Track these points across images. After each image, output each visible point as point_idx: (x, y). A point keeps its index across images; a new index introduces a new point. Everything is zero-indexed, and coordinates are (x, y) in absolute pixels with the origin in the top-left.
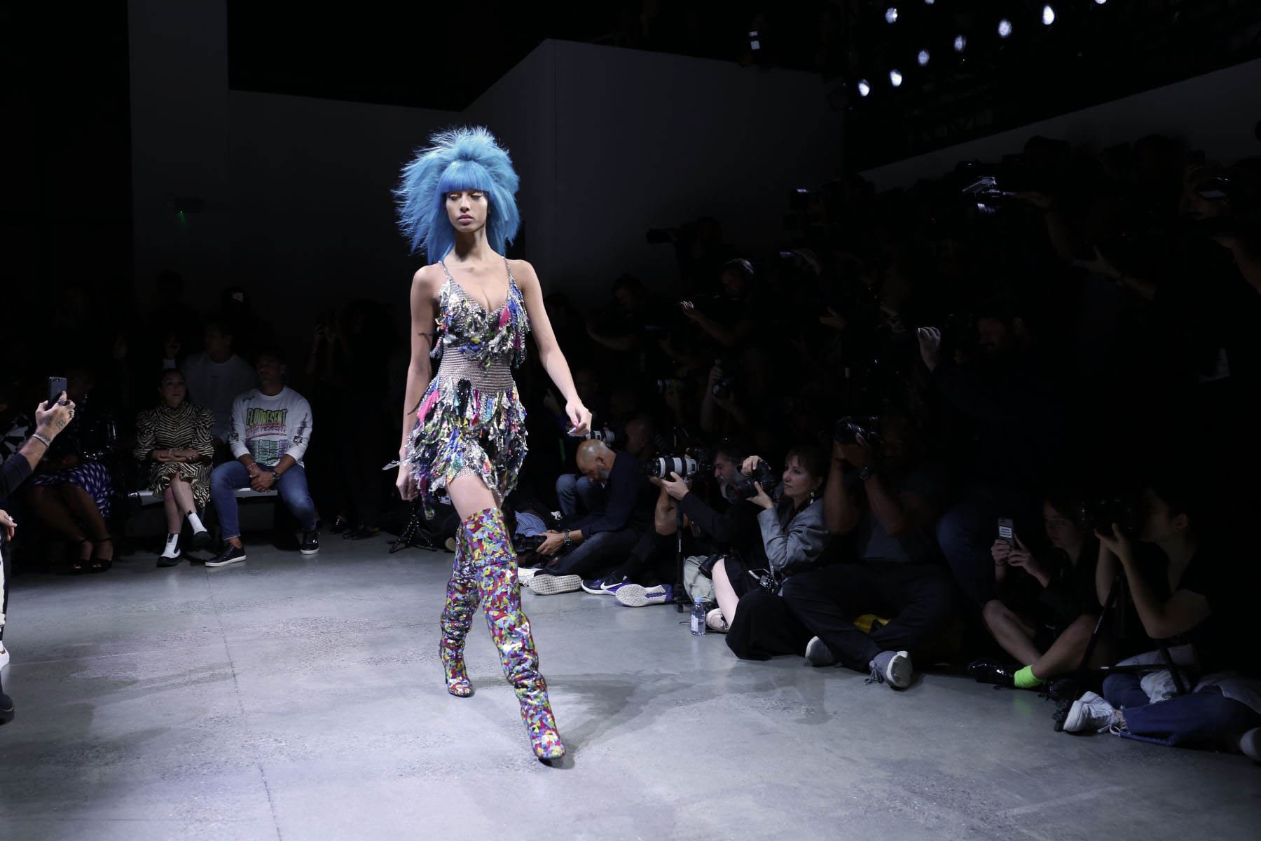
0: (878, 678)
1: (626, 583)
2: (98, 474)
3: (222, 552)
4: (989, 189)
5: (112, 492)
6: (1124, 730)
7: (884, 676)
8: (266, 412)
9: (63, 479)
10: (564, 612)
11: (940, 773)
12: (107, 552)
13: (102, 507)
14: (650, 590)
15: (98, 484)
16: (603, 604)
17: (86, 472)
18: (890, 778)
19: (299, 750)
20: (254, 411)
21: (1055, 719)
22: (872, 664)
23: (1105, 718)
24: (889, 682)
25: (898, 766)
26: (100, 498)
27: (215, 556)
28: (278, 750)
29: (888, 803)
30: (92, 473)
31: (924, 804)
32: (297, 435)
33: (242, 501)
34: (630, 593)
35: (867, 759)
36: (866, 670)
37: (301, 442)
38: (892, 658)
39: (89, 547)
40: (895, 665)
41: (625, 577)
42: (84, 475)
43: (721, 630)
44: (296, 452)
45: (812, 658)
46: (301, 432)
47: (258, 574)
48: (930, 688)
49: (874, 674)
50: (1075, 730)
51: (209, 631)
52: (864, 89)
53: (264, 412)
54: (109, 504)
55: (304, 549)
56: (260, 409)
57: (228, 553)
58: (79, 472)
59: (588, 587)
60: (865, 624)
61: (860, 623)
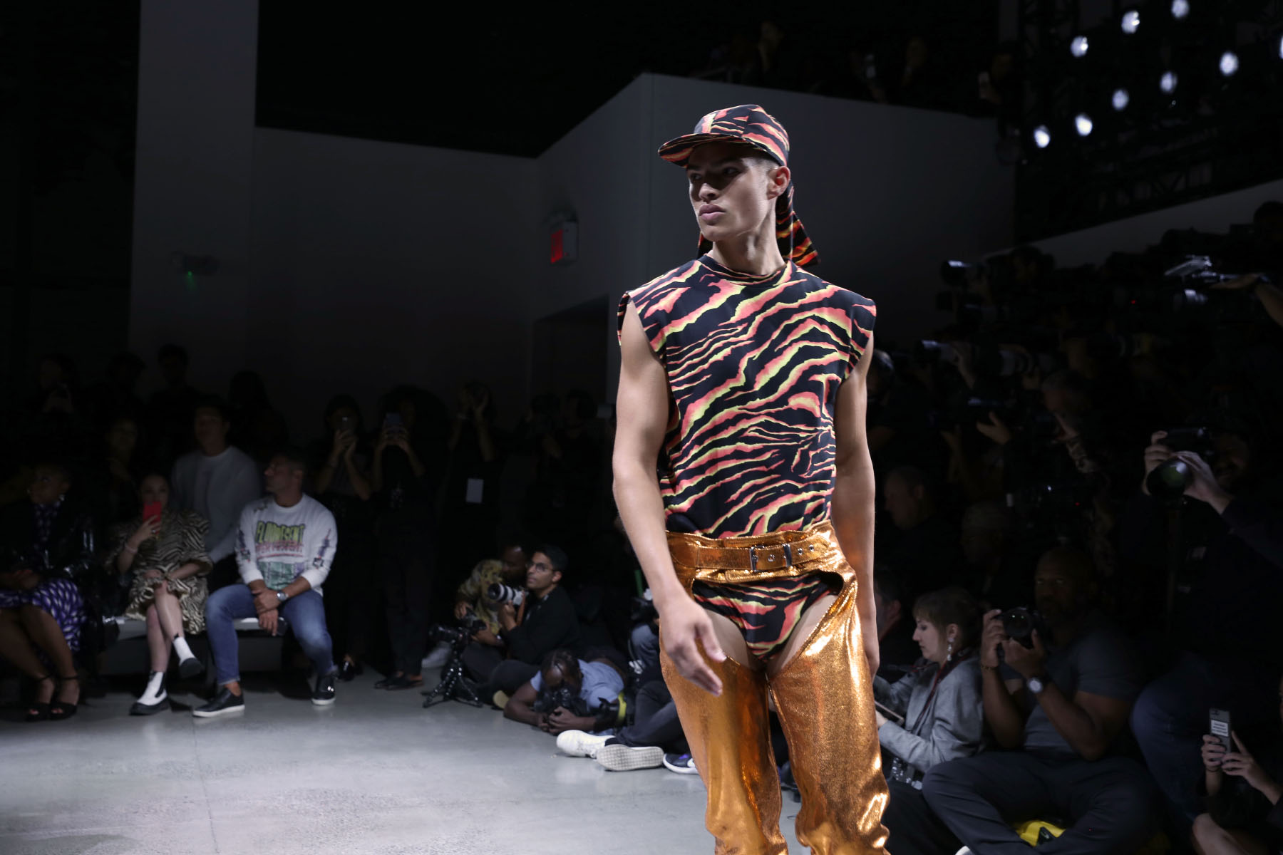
2: (67, 595)
3: (214, 698)
4: (1200, 271)
5: (83, 619)
8: (280, 527)
9: (24, 601)
10: (641, 795)
12: (72, 694)
13: (69, 637)
15: (67, 608)
16: (691, 786)
17: (52, 592)
20: (266, 525)
26: (68, 625)
27: (205, 703)
30: (60, 593)
32: (317, 556)
33: (244, 634)
37: (322, 565)
39: (49, 687)
42: (51, 597)
44: (315, 577)
46: (322, 553)
51: (191, 802)
52: (1043, 139)
53: (278, 526)
54: (78, 634)
55: (317, 698)
56: (273, 523)
57: (223, 700)
58: (44, 593)
59: (672, 763)
60: (1031, 833)
61: (1025, 832)
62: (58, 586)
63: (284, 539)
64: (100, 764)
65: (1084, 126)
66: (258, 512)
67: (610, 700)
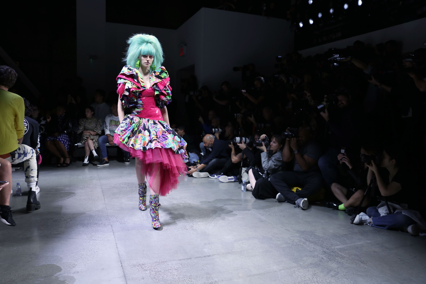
0: (298, 206)
1: (222, 175)
2: (65, 138)
3: (102, 162)
5: (70, 143)
6: (372, 224)
7: (300, 206)
8: (115, 121)
9: (55, 139)
10: (204, 183)
11: (315, 235)
12: (68, 161)
13: (66, 148)
14: (229, 177)
15: (65, 141)
16: (215, 181)
17: (62, 137)
18: (300, 236)
19: (123, 221)
21: (351, 220)
22: (296, 202)
23: (366, 220)
24: (301, 207)
25: (303, 232)
26: (66, 145)
27: (99, 163)
28: (117, 221)
29: (299, 243)
30: (64, 137)
31: (310, 244)
34: (223, 178)
35: (293, 230)
36: (294, 204)
38: (302, 200)
39: (62, 160)
40: (303, 202)
41: (222, 173)
42: (61, 138)
43: (251, 190)
45: (278, 199)
47: (112, 169)
48: (314, 210)
49: (297, 205)
50: (357, 223)
51: (97, 185)
52: (301, 25)
53: (114, 121)
54: (69, 147)
55: (126, 162)
56: (113, 120)
57: (104, 162)
58: (60, 137)
59: (211, 176)
60: (294, 190)
61: (293, 189)
62: (63, 135)
63: (116, 124)
64: (76, 177)
65: (311, 22)
66: (110, 117)
67: (196, 162)
